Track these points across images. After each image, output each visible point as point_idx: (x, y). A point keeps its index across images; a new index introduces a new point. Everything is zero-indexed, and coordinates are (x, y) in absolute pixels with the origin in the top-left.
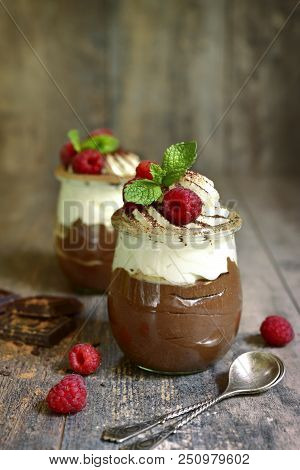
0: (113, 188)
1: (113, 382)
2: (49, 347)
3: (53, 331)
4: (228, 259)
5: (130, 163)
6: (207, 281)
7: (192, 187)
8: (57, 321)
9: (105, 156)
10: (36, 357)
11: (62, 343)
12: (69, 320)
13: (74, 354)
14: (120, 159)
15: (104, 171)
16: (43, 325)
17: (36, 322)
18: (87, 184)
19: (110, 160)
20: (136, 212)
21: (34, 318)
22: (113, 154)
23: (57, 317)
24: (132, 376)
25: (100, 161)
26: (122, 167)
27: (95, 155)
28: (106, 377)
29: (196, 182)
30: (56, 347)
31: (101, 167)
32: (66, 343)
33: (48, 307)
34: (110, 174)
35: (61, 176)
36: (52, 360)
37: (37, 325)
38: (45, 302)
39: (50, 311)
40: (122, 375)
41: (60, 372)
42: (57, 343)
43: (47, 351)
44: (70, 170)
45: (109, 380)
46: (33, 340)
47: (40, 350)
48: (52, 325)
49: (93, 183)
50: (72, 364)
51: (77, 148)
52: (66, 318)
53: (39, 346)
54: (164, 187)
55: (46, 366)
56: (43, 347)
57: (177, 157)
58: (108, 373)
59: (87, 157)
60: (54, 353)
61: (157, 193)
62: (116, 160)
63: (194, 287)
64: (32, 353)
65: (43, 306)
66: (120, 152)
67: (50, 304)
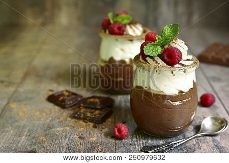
0: (130, 42)
1: (136, 143)
2: (101, 124)
3: (103, 115)
4: (193, 81)
5: (138, 29)
6: (184, 92)
7: (176, 46)
8: (104, 110)
9: (125, 25)
10: (95, 129)
11: (107, 121)
12: (109, 109)
13: (116, 129)
14: (133, 27)
15: (125, 33)
16: (97, 112)
17: (93, 110)
18: (117, 40)
19: (128, 27)
20: (148, 59)
21: (92, 108)
22: (129, 24)
23: (103, 108)
24: (144, 139)
25: (123, 28)
26: (134, 31)
27: (121, 25)
28: (132, 140)
29: (178, 43)
30: (104, 123)
31: (123, 31)
32: (109, 122)
33: (99, 103)
34: (128, 34)
35: (102, 35)
36: (104, 131)
37: (94, 112)
38: (97, 100)
39: (100, 105)
40: (140, 139)
41: (109, 137)
42: (105, 121)
43: (100, 125)
44: (107, 32)
45: (134, 142)
46: (93, 120)
47: (97, 125)
48: (102, 113)
49: (119, 39)
50: (115, 133)
51: (112, 22)
52: (107, 108)
53: (96, 123)
54: (162, 47)
55: (101, 134)
56: (98, 123)
57: (169, 31)
58: (132, 138)
59: (116, 26)
60: (104, 127)
61: (159, 50)
62: (131, 27)
63: (178, 96)
64: (93, 127)
65: (96, 103)
66: (132, 23)
67: (100, 102)
